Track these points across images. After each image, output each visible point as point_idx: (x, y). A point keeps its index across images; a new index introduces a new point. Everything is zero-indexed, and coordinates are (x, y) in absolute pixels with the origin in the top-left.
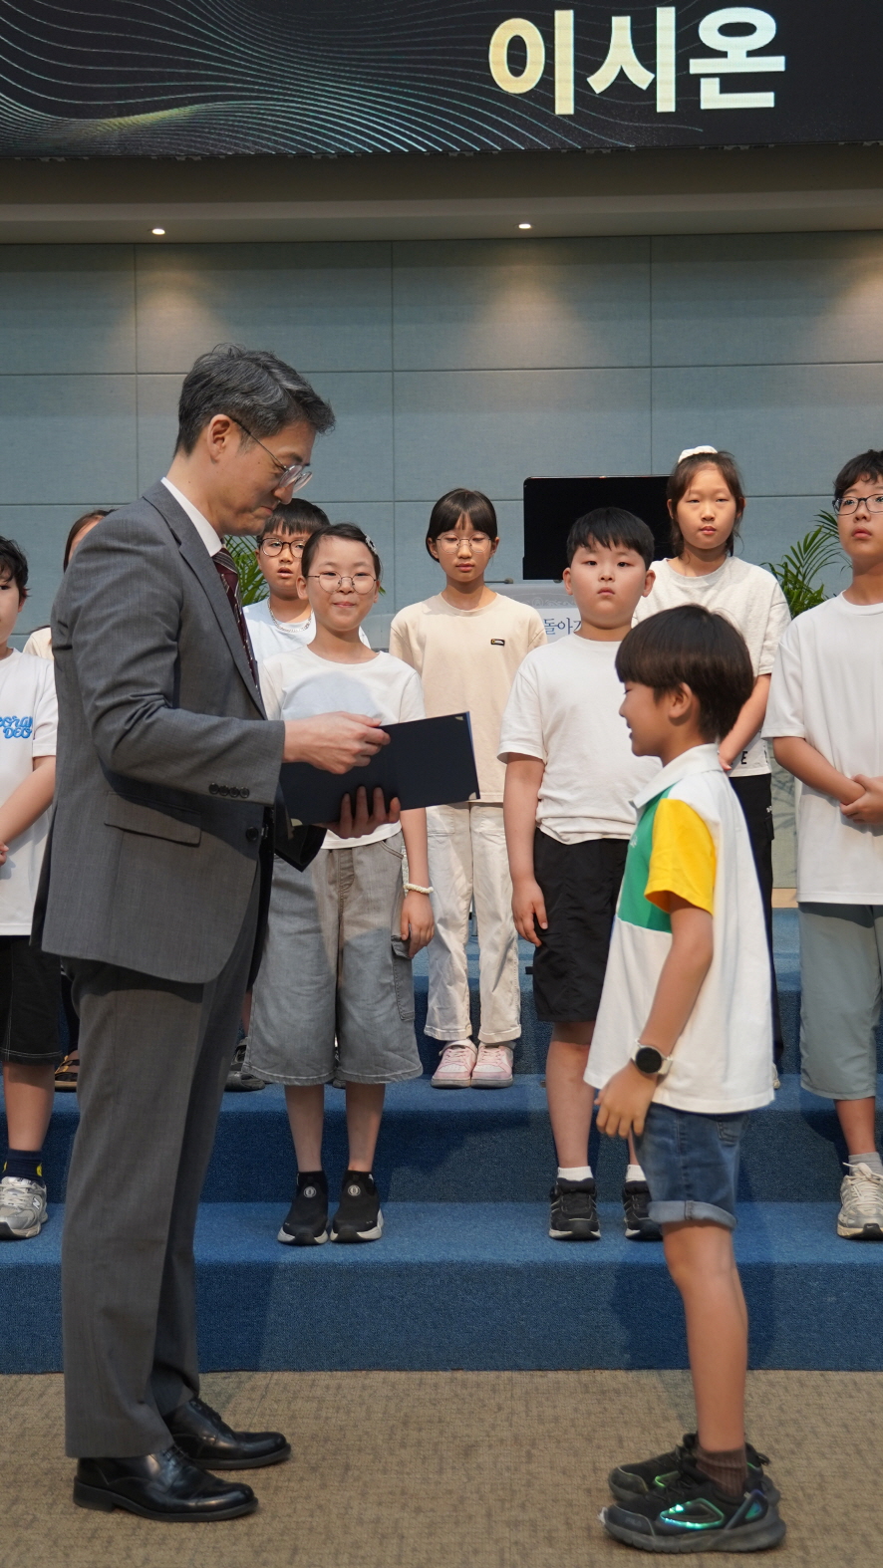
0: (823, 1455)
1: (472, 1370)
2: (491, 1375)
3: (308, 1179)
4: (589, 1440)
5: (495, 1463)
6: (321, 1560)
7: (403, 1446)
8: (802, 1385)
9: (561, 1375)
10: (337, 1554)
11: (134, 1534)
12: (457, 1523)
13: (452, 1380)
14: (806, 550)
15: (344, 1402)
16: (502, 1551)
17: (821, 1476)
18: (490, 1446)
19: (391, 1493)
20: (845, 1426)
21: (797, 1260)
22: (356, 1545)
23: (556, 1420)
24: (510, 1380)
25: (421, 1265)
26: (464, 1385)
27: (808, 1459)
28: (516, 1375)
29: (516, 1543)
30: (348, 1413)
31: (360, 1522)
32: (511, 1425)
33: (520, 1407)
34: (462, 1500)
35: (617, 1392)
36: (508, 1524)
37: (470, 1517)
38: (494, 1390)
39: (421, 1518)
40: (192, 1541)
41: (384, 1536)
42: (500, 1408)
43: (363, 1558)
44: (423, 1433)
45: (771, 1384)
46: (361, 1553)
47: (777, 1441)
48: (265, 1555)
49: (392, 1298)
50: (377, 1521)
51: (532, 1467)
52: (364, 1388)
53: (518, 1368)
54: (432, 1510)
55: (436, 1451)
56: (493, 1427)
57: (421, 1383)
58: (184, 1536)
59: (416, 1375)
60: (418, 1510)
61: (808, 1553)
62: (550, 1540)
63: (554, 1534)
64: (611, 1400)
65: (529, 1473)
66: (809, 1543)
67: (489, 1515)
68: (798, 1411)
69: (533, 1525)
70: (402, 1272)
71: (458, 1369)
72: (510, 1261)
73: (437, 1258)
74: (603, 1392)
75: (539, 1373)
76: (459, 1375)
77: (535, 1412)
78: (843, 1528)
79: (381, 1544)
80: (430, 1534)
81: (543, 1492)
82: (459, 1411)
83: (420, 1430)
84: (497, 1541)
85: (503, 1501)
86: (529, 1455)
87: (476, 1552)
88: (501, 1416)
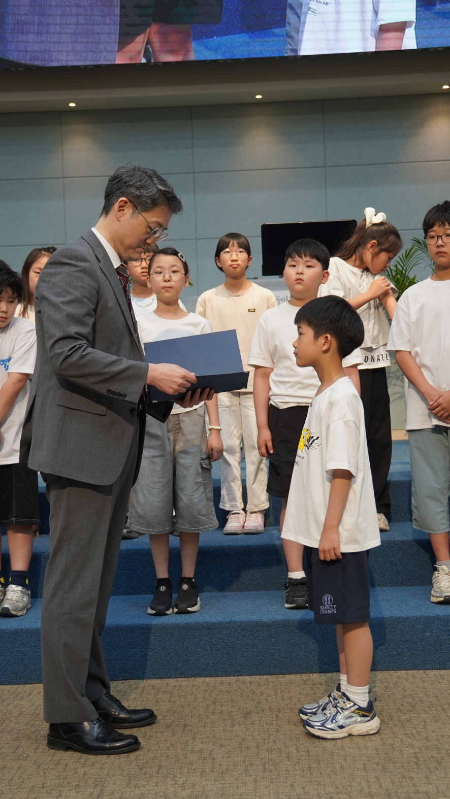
0: (425, 712)
1: (248, 675)
2: (257, 678)
3: (162, 582)
5: (260, 721)
6: (173, 771)
7: (213, 714)
8: (414, 677)
9: (292, 676)
10: (181, 768)
11: (78, 762)
12: (241, 751)
13: (238, 681)
14: (406, 257)
15: (183, 693)
16: (264, 764)
17: (425, 722)
18: (257, 713)
19: (208, 737)
20: (437, 697)
21: (410, 614)
22: (191, 763)
23: (291, 698)
24: (267, 680)
25: (220, 623)
26: (244, 683)
27: (418, 713)
28: (270, 678)
29: (271, 760)
30: (186, 698)
31: (193, 752)
32: (268, 702)
33: (272, 693)
34: (244, 740)
35: (321, 684)
36: (267, 750)
37: (248, 748)
38: (259, 685)
39: (223, 749)
40: (108, 764)
41: (204, 759)
42: (262, 694)
43: (194, 769)
44: (224, 708)
45: (399, 678)
46: (193, 767)
47: (402, 705)
48: (145, 770)
49: (206, 640)
50: (201, 751)
51: (279, 722)
52: (193, 686)
53: (271, 674)
54: (229, 745)
55: (230, 716)
56: (259, 703)
57: (222, 683)
58: (103, 762)
59: (219, 679)
60: (222, 745)
61: (419, 760)
62: (288, 758)
63: (291, 755)
64: (318, 688)
65: (277, 725)
66: (419, 755)
67: (257, 747)
68: (413, 691)
69: (280, 750)
70: (210, 627)
71: (240, 675)
72: (265, 620)
73: (228, 620)
74: (314, 684)
75: (281, 676)
76: (241, 678)
77: (279, 696)
78: (436, 747)
79: (203, 763)
80: (228, 757)
81: (284, 734)
82: (241, 696)
83: (222, 706)
84: (262, 759)
85: (264, 739)
86: (277, 716)
87: (251, 765)
88: (263, 697)
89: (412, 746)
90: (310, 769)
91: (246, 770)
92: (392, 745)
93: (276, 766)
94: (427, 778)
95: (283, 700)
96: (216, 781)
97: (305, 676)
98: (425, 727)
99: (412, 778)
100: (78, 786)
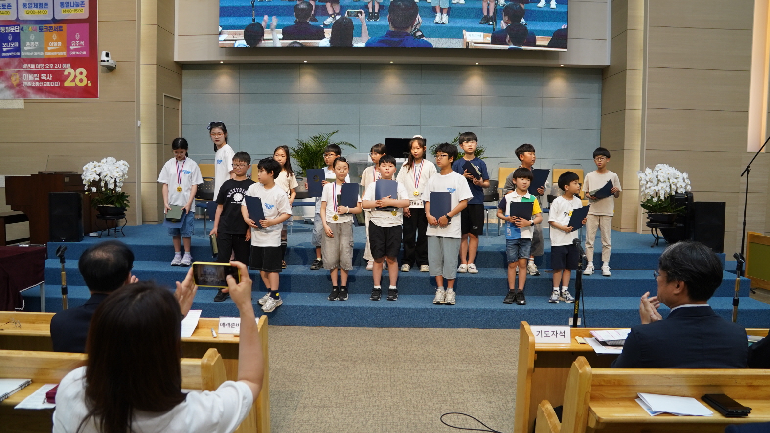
0: (432, 343)
1: (368, 327)
2: (371, 329)
3: (334, 287)
4: (388, 340)
8: (432, 331)
9: (385, 328)
15: (343, 333)
21: (425, 307)
22: (344, 357)
23: (383, 336)
26: (366, 330)
27: (429, 344)
28: (376, 328)
31: (345, 354)
33: (376, 334)
35: (395, 332)
38: (372, 332)
42: (372, 335)
45: (426, 331)
52: (347, 330)
53: (377, 327)
56: (371, 338)
57: (358, 330)
59: (357, 328)
60: (355, 352)
62: (379, 357)
67: (368, 353)
68: (429, 335)
69: (376, 355)
73: (361, 306)
75: (381, 328)
76: (365, 328)
78: (432, 356)
82: (365, 335)
88: (373, 336)
89: (423, 355)
90: (385, 361)
91: (363, 361)
92: (416, 355)
93: (374, 360)
94: (425, 365)
95: (380, 337)
96: (352, 363)
97: (390, 329)
98: (430, 349)
99: (420, 365)
100: (304, 362)
